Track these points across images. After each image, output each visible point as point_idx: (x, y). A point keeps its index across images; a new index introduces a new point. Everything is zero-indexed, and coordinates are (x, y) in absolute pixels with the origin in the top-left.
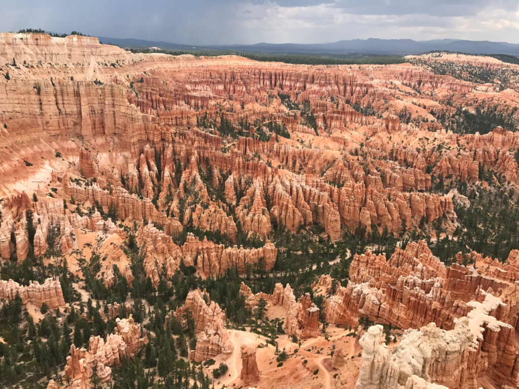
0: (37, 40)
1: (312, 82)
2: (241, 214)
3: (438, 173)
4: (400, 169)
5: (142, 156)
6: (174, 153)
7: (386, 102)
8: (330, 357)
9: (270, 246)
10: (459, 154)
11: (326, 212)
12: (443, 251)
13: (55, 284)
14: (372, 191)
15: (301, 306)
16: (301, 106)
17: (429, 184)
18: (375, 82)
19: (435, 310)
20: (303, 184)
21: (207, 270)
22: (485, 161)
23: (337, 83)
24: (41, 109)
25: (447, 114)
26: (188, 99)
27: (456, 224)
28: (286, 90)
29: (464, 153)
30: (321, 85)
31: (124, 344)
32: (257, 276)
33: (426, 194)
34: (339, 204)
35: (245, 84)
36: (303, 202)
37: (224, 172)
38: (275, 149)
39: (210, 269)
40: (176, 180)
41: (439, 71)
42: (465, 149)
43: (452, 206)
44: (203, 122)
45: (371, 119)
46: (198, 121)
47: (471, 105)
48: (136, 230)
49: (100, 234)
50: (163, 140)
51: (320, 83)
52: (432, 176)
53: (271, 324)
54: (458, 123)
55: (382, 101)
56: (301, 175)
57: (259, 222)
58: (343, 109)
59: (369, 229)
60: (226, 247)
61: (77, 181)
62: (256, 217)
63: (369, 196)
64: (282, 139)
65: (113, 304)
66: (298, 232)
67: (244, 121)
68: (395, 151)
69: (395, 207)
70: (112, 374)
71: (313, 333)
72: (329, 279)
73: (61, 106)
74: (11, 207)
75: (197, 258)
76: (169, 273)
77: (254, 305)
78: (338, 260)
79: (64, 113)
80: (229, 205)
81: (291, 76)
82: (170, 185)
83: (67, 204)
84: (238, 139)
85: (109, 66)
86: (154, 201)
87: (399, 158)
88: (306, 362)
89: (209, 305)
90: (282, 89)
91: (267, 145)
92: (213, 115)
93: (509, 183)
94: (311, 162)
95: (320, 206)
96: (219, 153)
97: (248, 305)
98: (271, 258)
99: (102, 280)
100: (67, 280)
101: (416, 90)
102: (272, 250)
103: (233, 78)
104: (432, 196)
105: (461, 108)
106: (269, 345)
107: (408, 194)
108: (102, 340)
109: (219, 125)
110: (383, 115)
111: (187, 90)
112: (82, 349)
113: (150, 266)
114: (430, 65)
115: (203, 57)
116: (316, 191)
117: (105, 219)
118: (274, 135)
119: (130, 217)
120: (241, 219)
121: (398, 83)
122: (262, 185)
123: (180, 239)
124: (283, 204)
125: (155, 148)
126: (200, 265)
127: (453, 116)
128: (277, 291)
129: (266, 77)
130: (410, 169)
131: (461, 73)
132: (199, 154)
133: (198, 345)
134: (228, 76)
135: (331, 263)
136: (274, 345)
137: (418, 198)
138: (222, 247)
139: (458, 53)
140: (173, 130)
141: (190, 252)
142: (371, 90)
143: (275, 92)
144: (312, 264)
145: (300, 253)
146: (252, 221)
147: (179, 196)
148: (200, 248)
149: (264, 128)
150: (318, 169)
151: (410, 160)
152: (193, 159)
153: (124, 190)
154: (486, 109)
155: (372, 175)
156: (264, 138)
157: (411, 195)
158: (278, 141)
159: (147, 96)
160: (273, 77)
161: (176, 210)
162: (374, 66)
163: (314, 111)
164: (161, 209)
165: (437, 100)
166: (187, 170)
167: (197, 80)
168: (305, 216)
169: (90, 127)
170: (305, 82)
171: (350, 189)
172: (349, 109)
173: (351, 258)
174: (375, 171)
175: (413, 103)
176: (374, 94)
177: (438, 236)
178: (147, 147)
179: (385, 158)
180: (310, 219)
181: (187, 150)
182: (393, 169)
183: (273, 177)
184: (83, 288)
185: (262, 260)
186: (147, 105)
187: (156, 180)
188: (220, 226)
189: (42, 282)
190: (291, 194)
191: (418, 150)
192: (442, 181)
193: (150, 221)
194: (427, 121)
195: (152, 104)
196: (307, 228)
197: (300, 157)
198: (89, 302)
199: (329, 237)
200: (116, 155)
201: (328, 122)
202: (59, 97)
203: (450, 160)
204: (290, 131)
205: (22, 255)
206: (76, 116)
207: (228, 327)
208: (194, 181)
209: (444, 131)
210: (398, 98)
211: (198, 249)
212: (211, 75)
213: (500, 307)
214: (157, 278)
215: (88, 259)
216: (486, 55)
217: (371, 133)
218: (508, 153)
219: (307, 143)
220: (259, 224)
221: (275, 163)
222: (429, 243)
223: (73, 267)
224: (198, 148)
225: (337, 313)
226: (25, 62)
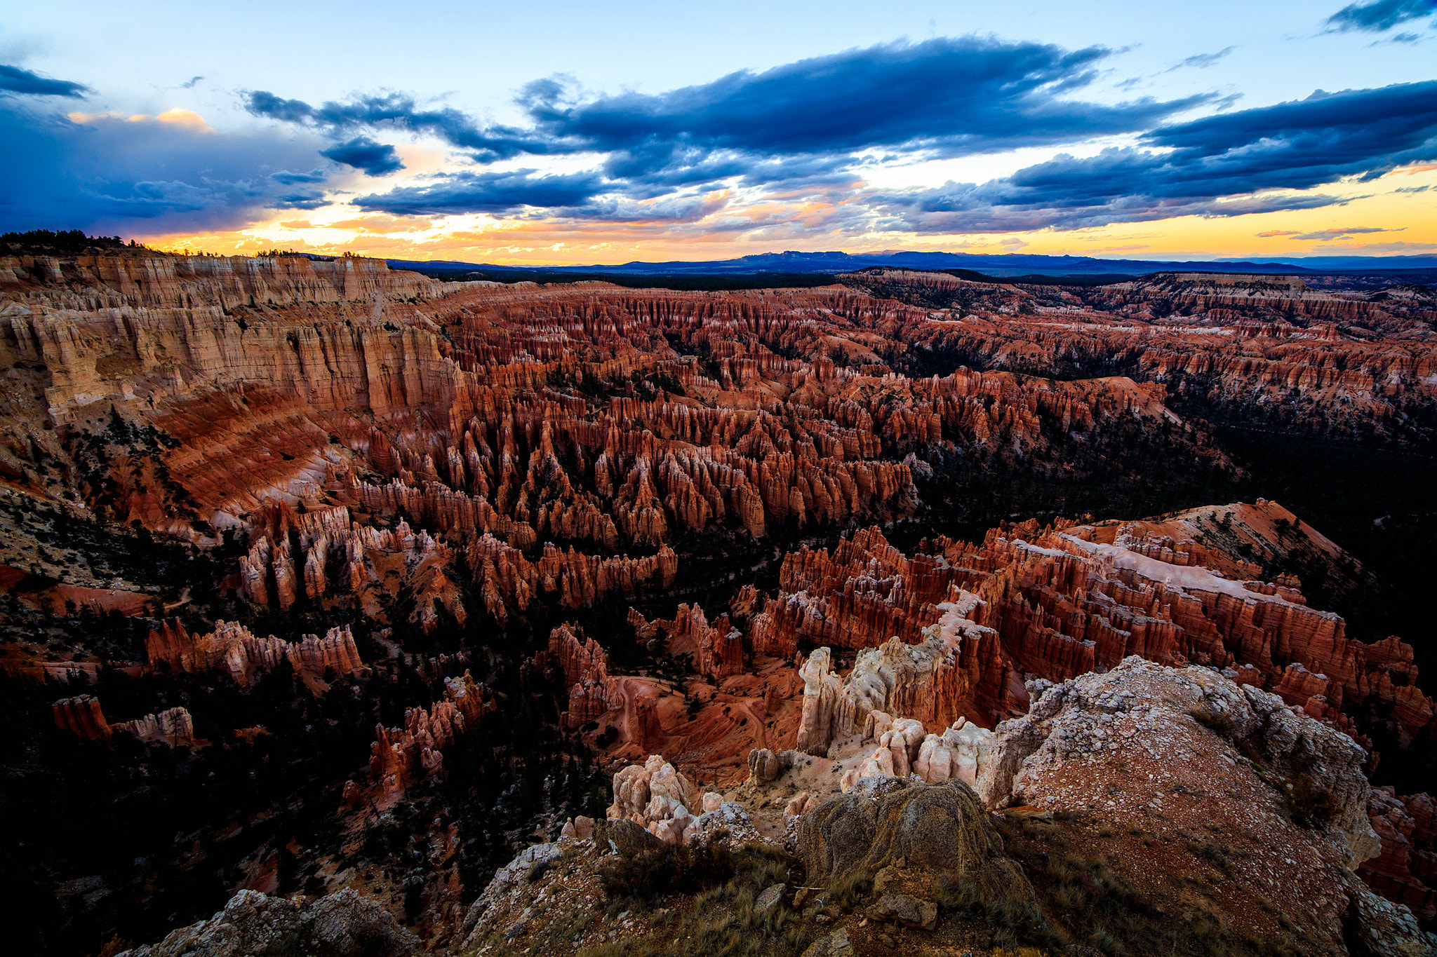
0: (288, 266)
1: (710, 316)
2: (622, 510)
3: (889, 432)
4: (839, 431)
5: (468, 434)
6: (517, 427)
7: (814, 340)
8: (761, 699)
9: (666, 552)
10: (914, 406)
11: (744, 499)
12: (902, 539)
13: (345, 636)
14: (804, 463)
15: (717, 633)
16: (697, 349)
17: (879, 450)
18: (797, 312)
19: (897, 619)
20: (709, 460)
21: (576, 594)
22: (948, 413)
23: (745, 315)
24: (302, 372)
25: (895, 352)
26: (531, 347)
27: (917, 501)
28: (674, 328)
29: (921, 404)
30: (723, 319)
31: (459, 714)
32: (652, 596)
33: (875, 463)
34: (760, 485)
35: (616, 321)
36: (710, 485)
37: (592, 451)
38: (665, 413)
39: (582, 593)
40: (522, 465)
41: (881, 294)
42: (921, 399)
43: (910, 477)
44: (556, 379)
45: (795, 363)
46: (548, 379)
47: (926, 338)
48: (466, 545)
49: (411, 555)
50: (498, 409)
51: (721, 316)
52: (882, 438)
53: (676, 662)
54: (910, 363)
55: (808, 338)
56: (704, 448)
57: (650, 519)
58: (757, 351)
59: (802, 516)
60: (604, 559)
61: (367, 478)
62: (644, 512)
63: (800, 471)
64: (673, 397)
65: (438, 658)
66: (706, 528)
67: (617, 374)
68: (830, 407)
69: (836, 483)
70: (444, 762)
71: (736, 668)
72: (753, 591)
73: (333, 366)
74: (264, 524)
75: (561, 576)
76: (521, 602)
77: (649, 638)
78: (764, 564)
79: (339, 376)
80: (602, 497)
81: (680, 308)
82: (512, 476)
83: (355, 513)
84: (610, 401)
85: (406, 302)
86: (491, 500)
87: (836, 415)
88: (728, 710)
89: (583, 645)
90: (669, 327)
91: (652, 406)
92: (570, 368)
93: (980, 440)
94: (716, 428)
95: (734, 489)
96: (583, 423)
97: (641, 638)
98: (670, 569)
99: (419, 623)
100: (364, 630)
101: (853, 321)
102: (670, 558)
103: (597, 313)
104: (884, 466)
105: (913, 342)
106: (675, 692)
107: (851, 465)
108: (424, 714)
109: (580, 382)
110: (811, 357)
111: (528, 334)
112: (395, 730)
113: (491, 595)
114: (869, 287)
115: (549, 284)
116: (727, 468)
117: (417, 532)
118: (661, 392)
119: (456, 527)
120: (621, 515)
121: (828, 311)
122: (649, 464)
123: (534, 553)
124: (681, 490)
125: (486, 421)
126: (566, 588)
127: (904, 355)
128: (680, 615)
129: (644, 310)
130: (852, 431)
131: (910, 296)
132: (553, 425)
133: (572, 704)
134: (589, 312)
135: (754, 569)
136: (683, 692)
137: (865, 468)
138: (597, 560)
139: (904, 269)
140: (511, 391)
141: (550, 571)
142: (792, 324)
143: (659, 332)
144: (729, 571)
145: (709, 558)
146: (638, 516)
147: (527, 489)
148: (565, 563)
149: (647, 383)
150: (727, 436)
151: (850, 417)
152: (545, 434)
153: (444, 487)
154: (944, 344)
155: (802, 441)
156: (648, 397)
157: (855, 466)
158: (667, 401)
159: (469, 346)
160: (655, 310)
161: (524, 509)
162: (794, 290)
163: (716, 354)
164: (500, 511)
165: (881, 334)
166: (537, 451)
167: (544, 319)
168: (713, 505)
169: (383, 396)
170: (701, 316)
171: (774, 463)
172: (764, 351)
173: (781, 560)
174: (806, 435)
175: (850, 339)
176: (796, 329)
177: (895, 519)
178: (474, 422)
179: (818, 417)
180: (721, 508)
181: (534, 421)
182: (829, 431)
183: (664, 453)
184: (389, 638)
185: (658, 573)
186: (470, 358)
187: (490, 468)
188: (592, 529)
189: (322, 635)
190: (692, 474)
191: (860, 403)
192: (894, 444)
193: (486, 529)
194: (870, 363)
195: (478, 357)
196: (719, 521)
197: (701, 422)
198: (401, 658)
199: (749, 532)
200: (427, 434)
201: (738, 371)
202: (331, 354)
203: (903, 413)
204: (683, 384)
205: (287, 595)
206: (359, 380)
207: (614, 673)
208: (549, 467)
209: (892, 375)
210: (830, 333)
211: (561, 565)
212: (563, 310)
213: (979, 606)
214: (503, 611)
215: (393, 594)
216: (939, 271)
217: (795, 383)
218: (975, 402)
219: (710, 400)
220: (648, 523)
221: (666, 431)
222: (884, 530)
223: (371, 609)
224: (552, 417)
225: (767, 637)
226: (270, 301)
